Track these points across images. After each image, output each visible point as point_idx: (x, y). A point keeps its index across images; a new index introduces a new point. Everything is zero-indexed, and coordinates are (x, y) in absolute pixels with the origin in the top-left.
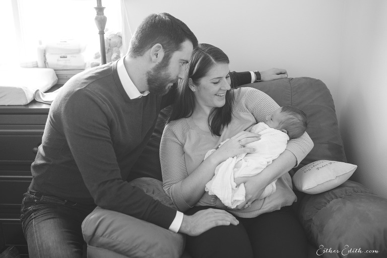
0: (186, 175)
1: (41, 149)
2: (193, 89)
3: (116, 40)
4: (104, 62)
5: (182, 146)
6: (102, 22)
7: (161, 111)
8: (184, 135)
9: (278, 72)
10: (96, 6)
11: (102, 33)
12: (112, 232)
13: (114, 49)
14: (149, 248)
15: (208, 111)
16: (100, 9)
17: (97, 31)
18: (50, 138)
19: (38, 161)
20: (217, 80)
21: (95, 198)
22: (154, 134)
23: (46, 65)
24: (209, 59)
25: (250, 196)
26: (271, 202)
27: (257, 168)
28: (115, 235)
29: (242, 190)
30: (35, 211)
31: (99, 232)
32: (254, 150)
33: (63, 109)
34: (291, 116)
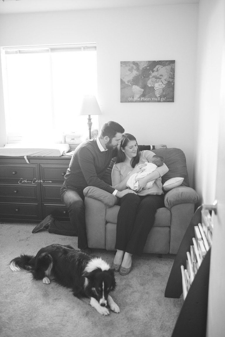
0: (121, 181)
1: (69, 169)
2: (123, 151)
3: (96, 132)
4: (90, 138)
5: (120, 172)
6: (90, 125)
7: (112, 159)
8: (121, 168)
9: (162, 146)
10: (88, 118)
11: (90, 129)
12: (93, 192)
13: (95, 136)
14: (105, 197)
15: (130, 159)
16: (90, 119)
17: (88, 128)
18: (73, 164)
19: (67, 173)
20: (131, 147)
21: (88, 182)
22: (108, 168)
23: (65, 142)
24: (127, 139)
25: (141, 186)
26: (151, 191)
27: (143, 176)
28: (94, 192)
29: (137, 184)
30: (66, 190)
31: (89, 192)
32: (145, 170)
33: (78, 153)
34: (156, 159)
